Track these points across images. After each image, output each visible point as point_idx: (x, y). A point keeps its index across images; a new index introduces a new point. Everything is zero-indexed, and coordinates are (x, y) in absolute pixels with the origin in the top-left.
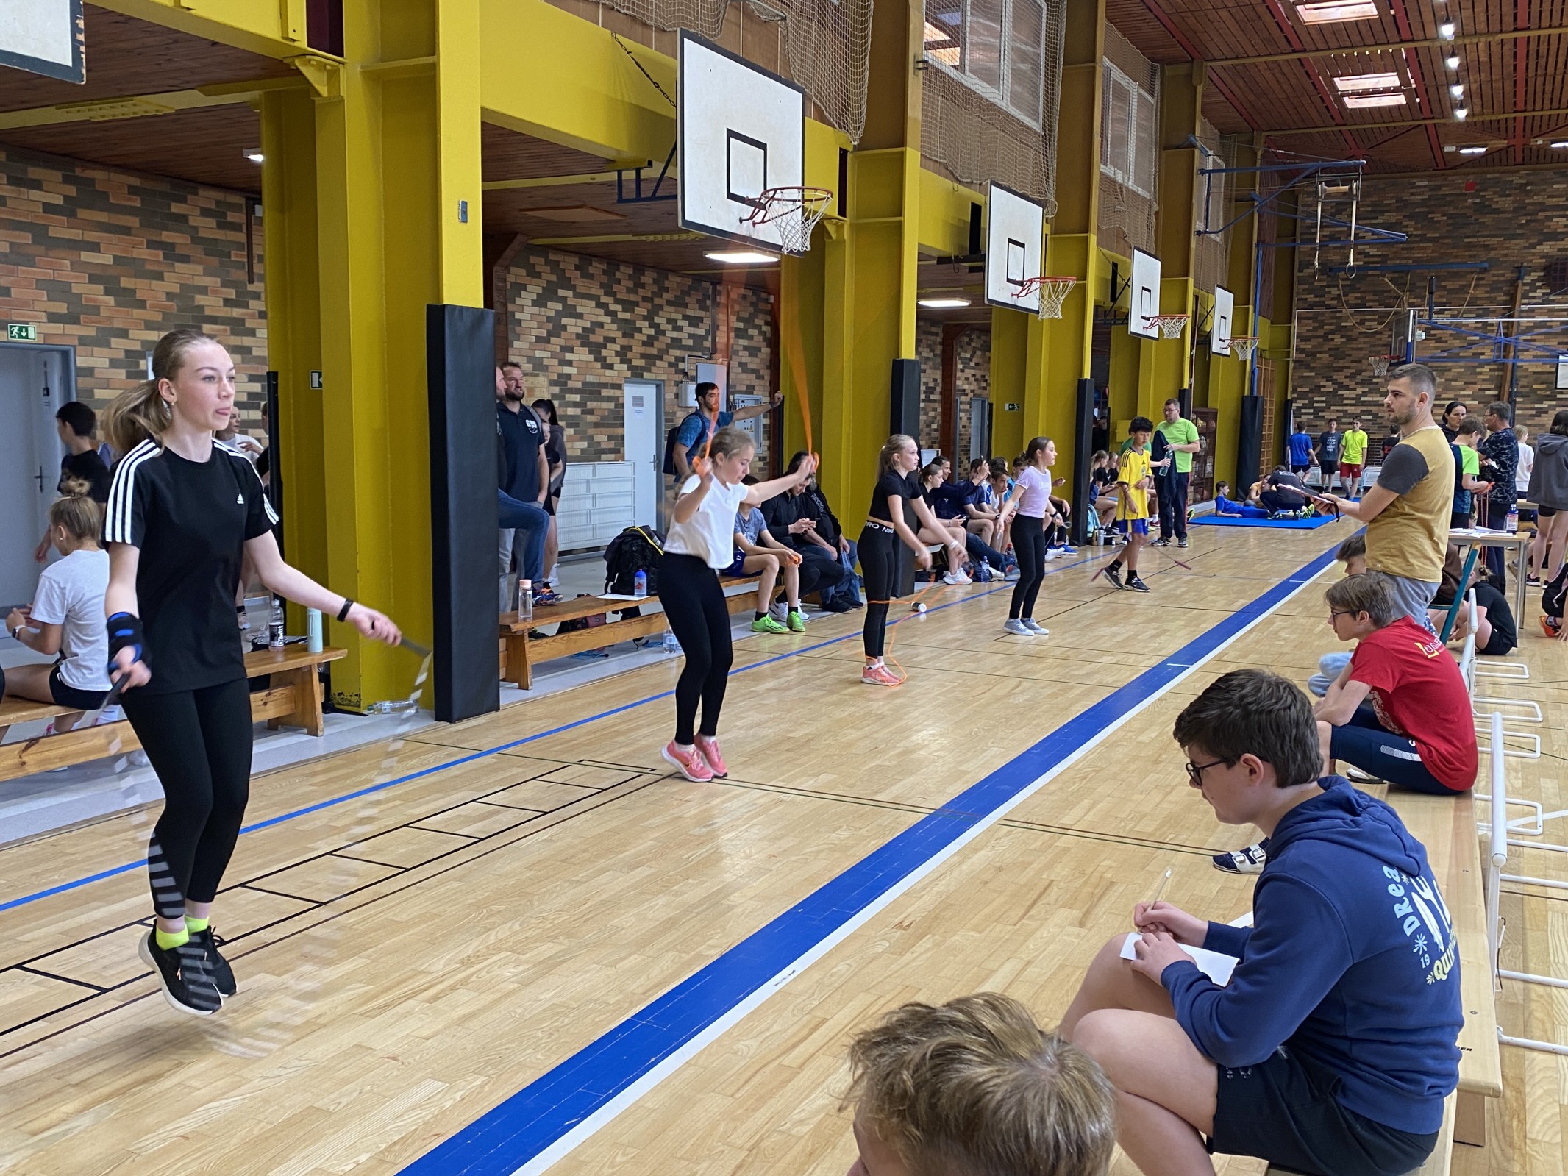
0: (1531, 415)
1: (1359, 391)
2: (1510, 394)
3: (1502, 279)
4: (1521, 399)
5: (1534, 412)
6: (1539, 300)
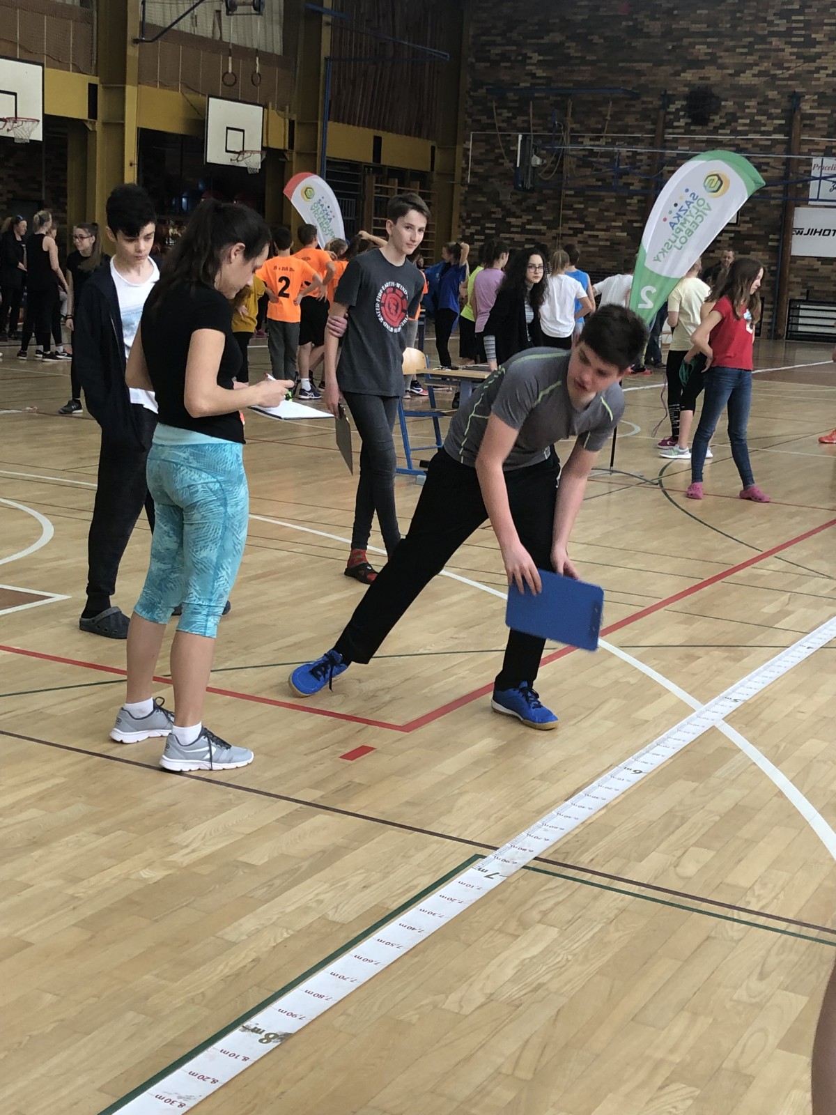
1: (525, 218)
3: (650, 106)
6: (682, 131)
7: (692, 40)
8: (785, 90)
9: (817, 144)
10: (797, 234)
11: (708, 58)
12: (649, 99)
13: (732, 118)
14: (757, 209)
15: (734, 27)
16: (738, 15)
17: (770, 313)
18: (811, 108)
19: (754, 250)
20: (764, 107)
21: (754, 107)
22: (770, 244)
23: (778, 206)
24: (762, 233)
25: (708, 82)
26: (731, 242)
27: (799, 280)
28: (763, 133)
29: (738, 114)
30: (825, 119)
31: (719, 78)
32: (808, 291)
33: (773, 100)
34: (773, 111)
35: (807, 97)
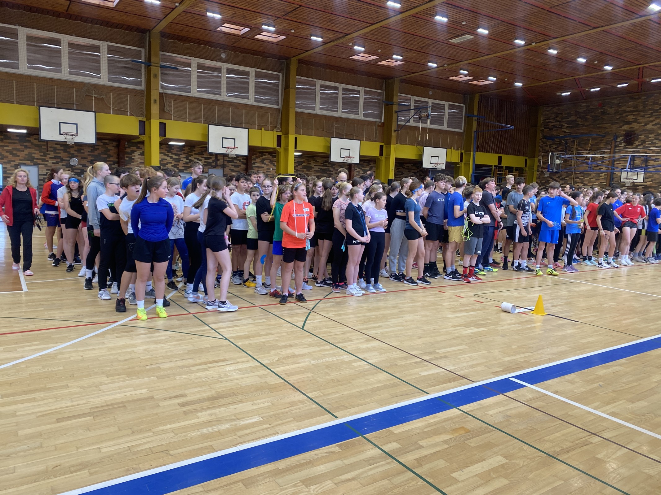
3: (609, 140)
6: (623, 148)
7: (626, 114)
11: (633, 120)
12: (609, 137)
13: (644, 142)
14: (654, 176)
15: (644, 107)
16: (646, 103)
20: (657, 137)
21: (653, 137)
24: (657, 185)
25: (633, 129)
28: (657, 147)
29: (646, 140)
31: (638, 127)
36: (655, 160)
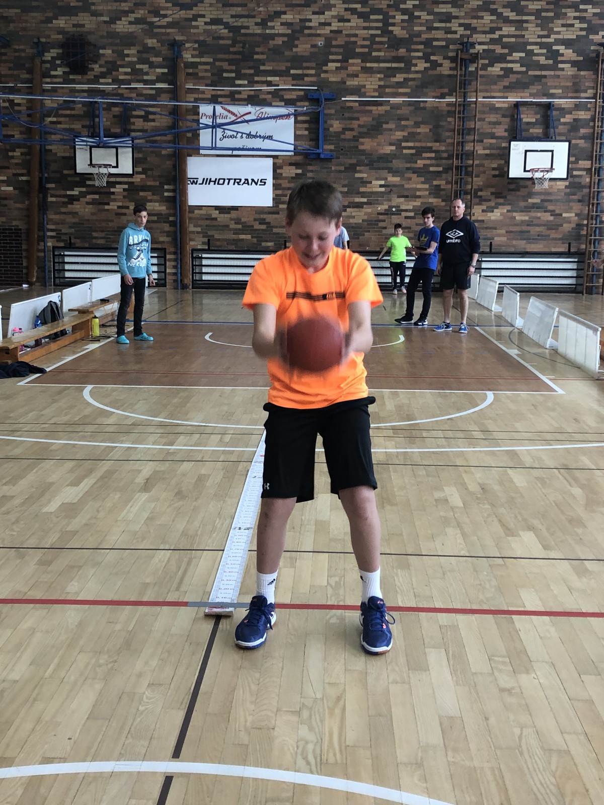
0: (64, 203)
2: (41, 179)
3: (23, 54)
4: (53, 185)
5: (66, 200)
6: (61, 80)
8: (163, 38)
9: (203, 92)
10: (192, 184)
12: (22, 47)
13: (112, 67)
14: (148, 159)
17: (173, 263)
18: (193, 56)
19: (151, 201)
20: (144, 55)
21: (133, 55)
22: (166, 194)
23: (169, 156)
24: (157, 184)
25: (82, 29)
26: (125, 193)
27: (199, 229)
28: (146, 82)
29: (119, 63)
30: (208, 67)
31: (93, 26)
32: (209, 240)
33: (153, 48)
34: (154, 59)
35: (187, 45)
36: (146, 118)
